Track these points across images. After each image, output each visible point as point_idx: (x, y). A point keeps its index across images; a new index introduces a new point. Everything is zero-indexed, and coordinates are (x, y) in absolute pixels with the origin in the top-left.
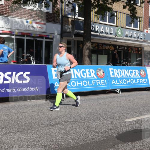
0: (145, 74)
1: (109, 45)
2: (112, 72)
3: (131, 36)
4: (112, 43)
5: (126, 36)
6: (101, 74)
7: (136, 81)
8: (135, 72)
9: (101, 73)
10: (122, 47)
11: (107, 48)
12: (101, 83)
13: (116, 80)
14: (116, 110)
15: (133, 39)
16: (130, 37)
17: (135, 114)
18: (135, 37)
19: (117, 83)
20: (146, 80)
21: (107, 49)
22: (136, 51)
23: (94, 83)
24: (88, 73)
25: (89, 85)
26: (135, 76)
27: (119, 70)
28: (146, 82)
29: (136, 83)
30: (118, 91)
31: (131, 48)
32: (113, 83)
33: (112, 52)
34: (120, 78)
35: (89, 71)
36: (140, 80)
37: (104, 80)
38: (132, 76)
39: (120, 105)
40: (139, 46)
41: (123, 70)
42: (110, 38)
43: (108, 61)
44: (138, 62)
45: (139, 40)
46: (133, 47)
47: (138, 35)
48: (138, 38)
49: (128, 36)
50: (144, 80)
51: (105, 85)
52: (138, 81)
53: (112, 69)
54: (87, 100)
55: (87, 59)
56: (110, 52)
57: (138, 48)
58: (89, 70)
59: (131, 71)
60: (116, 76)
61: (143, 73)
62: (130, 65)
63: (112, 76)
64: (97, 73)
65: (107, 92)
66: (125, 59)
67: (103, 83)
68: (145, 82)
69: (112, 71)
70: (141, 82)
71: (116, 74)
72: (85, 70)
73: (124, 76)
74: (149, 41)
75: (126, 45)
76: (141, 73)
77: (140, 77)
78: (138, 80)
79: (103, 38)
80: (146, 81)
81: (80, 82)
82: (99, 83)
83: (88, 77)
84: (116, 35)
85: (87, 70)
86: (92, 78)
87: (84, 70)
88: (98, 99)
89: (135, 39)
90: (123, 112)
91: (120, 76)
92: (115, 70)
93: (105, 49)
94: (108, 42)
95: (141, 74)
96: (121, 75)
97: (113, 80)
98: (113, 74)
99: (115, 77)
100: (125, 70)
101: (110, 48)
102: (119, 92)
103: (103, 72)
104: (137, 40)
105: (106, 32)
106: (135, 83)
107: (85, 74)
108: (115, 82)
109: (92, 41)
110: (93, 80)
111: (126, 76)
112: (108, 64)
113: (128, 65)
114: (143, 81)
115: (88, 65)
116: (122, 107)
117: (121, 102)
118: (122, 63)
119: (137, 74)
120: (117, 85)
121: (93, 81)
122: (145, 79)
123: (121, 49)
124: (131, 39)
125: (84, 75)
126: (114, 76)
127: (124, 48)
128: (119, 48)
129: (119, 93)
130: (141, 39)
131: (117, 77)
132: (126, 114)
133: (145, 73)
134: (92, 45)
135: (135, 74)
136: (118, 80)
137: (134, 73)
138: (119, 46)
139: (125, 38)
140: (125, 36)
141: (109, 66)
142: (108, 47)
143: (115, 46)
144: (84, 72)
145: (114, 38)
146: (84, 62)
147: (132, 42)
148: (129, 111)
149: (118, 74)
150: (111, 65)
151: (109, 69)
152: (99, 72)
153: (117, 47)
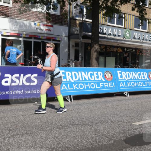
1: (117, 47)
2: (121, 75)
3: (140, 38)
4: (120, 45)
5: (135, 38)
7: (145, 84)
8: (143, 74)
9: (108, 76)
10: (130, 49)
11: (115, 50)
12: (109, 86)
13: (124, 83)
14: (124, 113)
15: (141, 41)
16: (138, 39)
17: (143, 117)
18: (143, 39)
19: (126, 85)
21: (114, 51)
22: (144, 53)
23: (102, 85)
24: (96, 76)
25: (97, 87)
26: (144, 79)
27: (127, 73)
29: (145, 86)
30: (126, 93)
31: (139, 50)
32: (121, 85)
34: (128, 81)
35: (97, 74)
36: (149, 82)
38: (141, 79)
39: (128, 108)
40: (147, 48)
41: (131, 73)
42: (118, 40)
43: (116, 64)
44: (147, 64)
45: (147, 42)
47: (147, 37)
48: (147, 40)
49: (136, 38)
51: (113, 88)
52: (146, 84)
53: (120, 71)
54: (94, 103)
55: (95, 62)
56: (118, 54)
57: (147, 50)
59: (139, 74)
60: (124, 79)
62: (138, 68)
63: (120, 78)
64: (105, 75)
65: (115, 95)
66: (133, 62)
67: (111, 86)
69: (120, 73)
70: (150, 85)
71: (124, 76)
73: (132, 79)
75: (134, 47)
76: (149, 75)
77: (148, 80)
78: (147, 83)
79: (111, 40)
81: (88, 85)
82: (107, 85)
83: (96, 79)
84: (124, 37)
85: (95, 73)
86: (100, 80)
87: (92, 72)
88: (106, 102)
90: (131, 115)
91: (128, 78)
92: (123, 73)
93: (113, 51)
94: (116, 45)
95: (149, 77)
97: (121, 83)
98: (121, 77)
100: (133, 73)
102: (127, 95)
103: (111, 74)
104: (145, 42)
105: (114, 34)
106: (143, 86)
107: (93, 76)
108: (123, 85)
109: (100, 43)
110: (101, 82)
111: (134, 79)
112: (116, 67)
113: (136, 68)
115: (96, 67)
116: (131, 110)
117: (129, 105)
118: (130, 65)
119: (146, 76)
121: (100, 84)
123: (129, 51)
124: (139, 41)
125: (92, 78)
126: (122, 79)
127: (133, 50)
128: (127, 50)
129: (127, 96)
130: (150, 40)
131: (125, 80)
132: (134, 117)
134: (100, 48)
135: (144, 77)
136: (126, 82)
137: (142, 76)
138: (127, 48)
139: (133, 40)
140: (133, 38)
141: (117, 68)
142: (116, 49)
143: (123, 48)
144: (91, 75)
145: (122, 40)
146: (91, 64)
147: (140, 44)
148: (137, 114)
149: (126, 76)
150: (119, 67)
151: (118, 71)
152: (107, 74)
153: (125, 49)
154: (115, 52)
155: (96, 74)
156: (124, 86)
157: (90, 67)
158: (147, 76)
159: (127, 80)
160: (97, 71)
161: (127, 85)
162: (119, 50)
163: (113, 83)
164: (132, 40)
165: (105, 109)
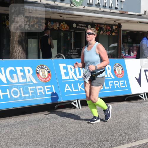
0: (122, 72)
1: (60, 21)
2: (65, 71)
3: (98, 3)
4: (65, 17)
5: (90, 5)
6: (45, 75)
9: (44, 73)
10: (83, 25)
11: (56, 26)
13: (72, 84)
14: (72, 138)
15: (102, 9)
16: (96, 5)
17: (105, 143)
18: (105, 7)
19: (75, 89)
20: (124, 83)
21: (55, 28)
22: (107, 31)
23: (33, 91)
24: (20, 74)
25: (23, 96)
28: (124, 87)
29: (108, 88)
30: (75, 103)
31: (99, 25)
32: (66, 89)
33: (64, 34)
34: (79, 81)
35: (23, 71)
36: (115, 82)
37: (50, 86)
39: (80, 129)
40: (112, 23)
44: (113, 51)
45: (112, 11)
46: (103, 24)
47: (111, 2)
48: (111, 7)
49: (92, 5)
50: (121, 83)
52: (110, 85)
53: (65, 65)
55: (18, 49)
56: (62, 34)
57: (111, 26)
58: (21, 68)
60: (71, 78)
61: (119, 71)
63: (64, 77)
64: (37, 73)
67: (48, 91)
68: (122, 85)
69: (65, 68)
70: (117, 86)
71: (71, 73)
72: (15, 69)
74: (129, 13)
75: (90, 21)
76: (115, 70)
77: (113, 77)
78: (111, 83)
80: (124, 85)
81: (7, 92)
82: (42, 91)
83: (21, 80)
84: (72, 3)
85: (18, 69)
86: (29, 82)
87: (13, 69)
88: (40, 120)
89: (106, 10)
90: (83, 141)
91: (79, 77)
92: (69, 67)
93: (53, 29)
95: (115, 72)
96: (80, 75)
97: (67, 85)
98: (67, 74)
99: (69, 79)
101: (62, 28)
102: (77, 106)
103: (48, 70)
104: (108, 10)
106: (106, 88)
107: (15, 75)
108: (70, 89)
110: (30, 86)
114: (119, 85)
115: (21, 58)
116: (84, 133)
119: (109, 72)
120: (73, 92)
121: (29, 88)
122: (123, 81)
123: (80, 28)
124: (98, 9)
126: (67, 78)
128: (78, 27)
129: (78, 108)
130: (116, 8)
131: (73, 79)
132: (90, 144)
133: (122, 70)
136: (76, 83)
138: (77, 23)
139: (87, 8)
140: (88, 4)
141: (60, 59)
142: (58, 24)
143: (70, 23)
146: (12, 54)
147: (100, 15)
148: (95, 138)
149: (75, 73)
150: (63, 58)
151: (60, 65)
152: (41, 71)
153: (75, 25)
154: (55, 30)
155: (21, 71)
156: (71, 91)
157: (9, 58)
158: (111, 71)
159: (77, 80)
160: (23, 66)
161: (78, 89)
162: (63, 27)
163: (53, 86)
164: (85, 8)
165: (38, 133)
